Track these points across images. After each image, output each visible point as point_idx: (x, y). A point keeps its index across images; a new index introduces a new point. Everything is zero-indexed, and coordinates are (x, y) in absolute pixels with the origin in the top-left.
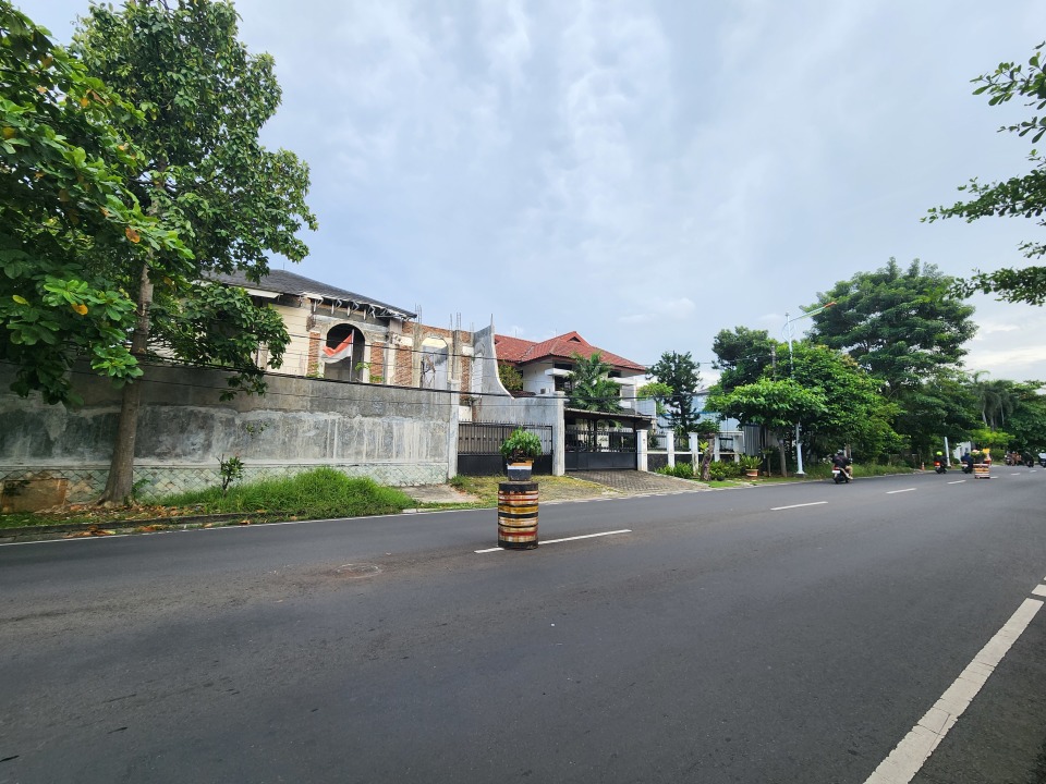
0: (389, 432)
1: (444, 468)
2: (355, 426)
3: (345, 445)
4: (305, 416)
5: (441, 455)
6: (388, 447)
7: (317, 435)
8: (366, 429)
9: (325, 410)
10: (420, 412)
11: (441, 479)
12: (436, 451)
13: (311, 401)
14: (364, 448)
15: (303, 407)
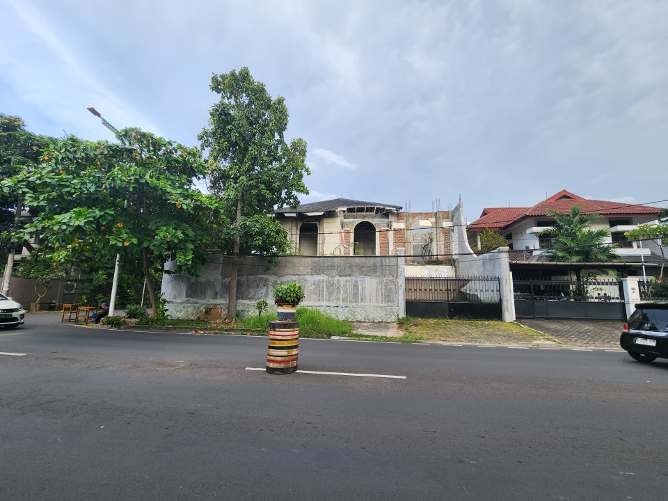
0: (356, 286)
1: (395, 310)
2: (336, 282)
3: (330, 294)
4: (308, 277)
5: (393, 301)
6: (355, 295)
7: (315, 288)
8: (342, 284)
9: (318, 274)
10: (375, 272)
11: (394, 318)
12: (389, 298)
13: (312, 269)
14: (341, 296)
15: (307, 272)
